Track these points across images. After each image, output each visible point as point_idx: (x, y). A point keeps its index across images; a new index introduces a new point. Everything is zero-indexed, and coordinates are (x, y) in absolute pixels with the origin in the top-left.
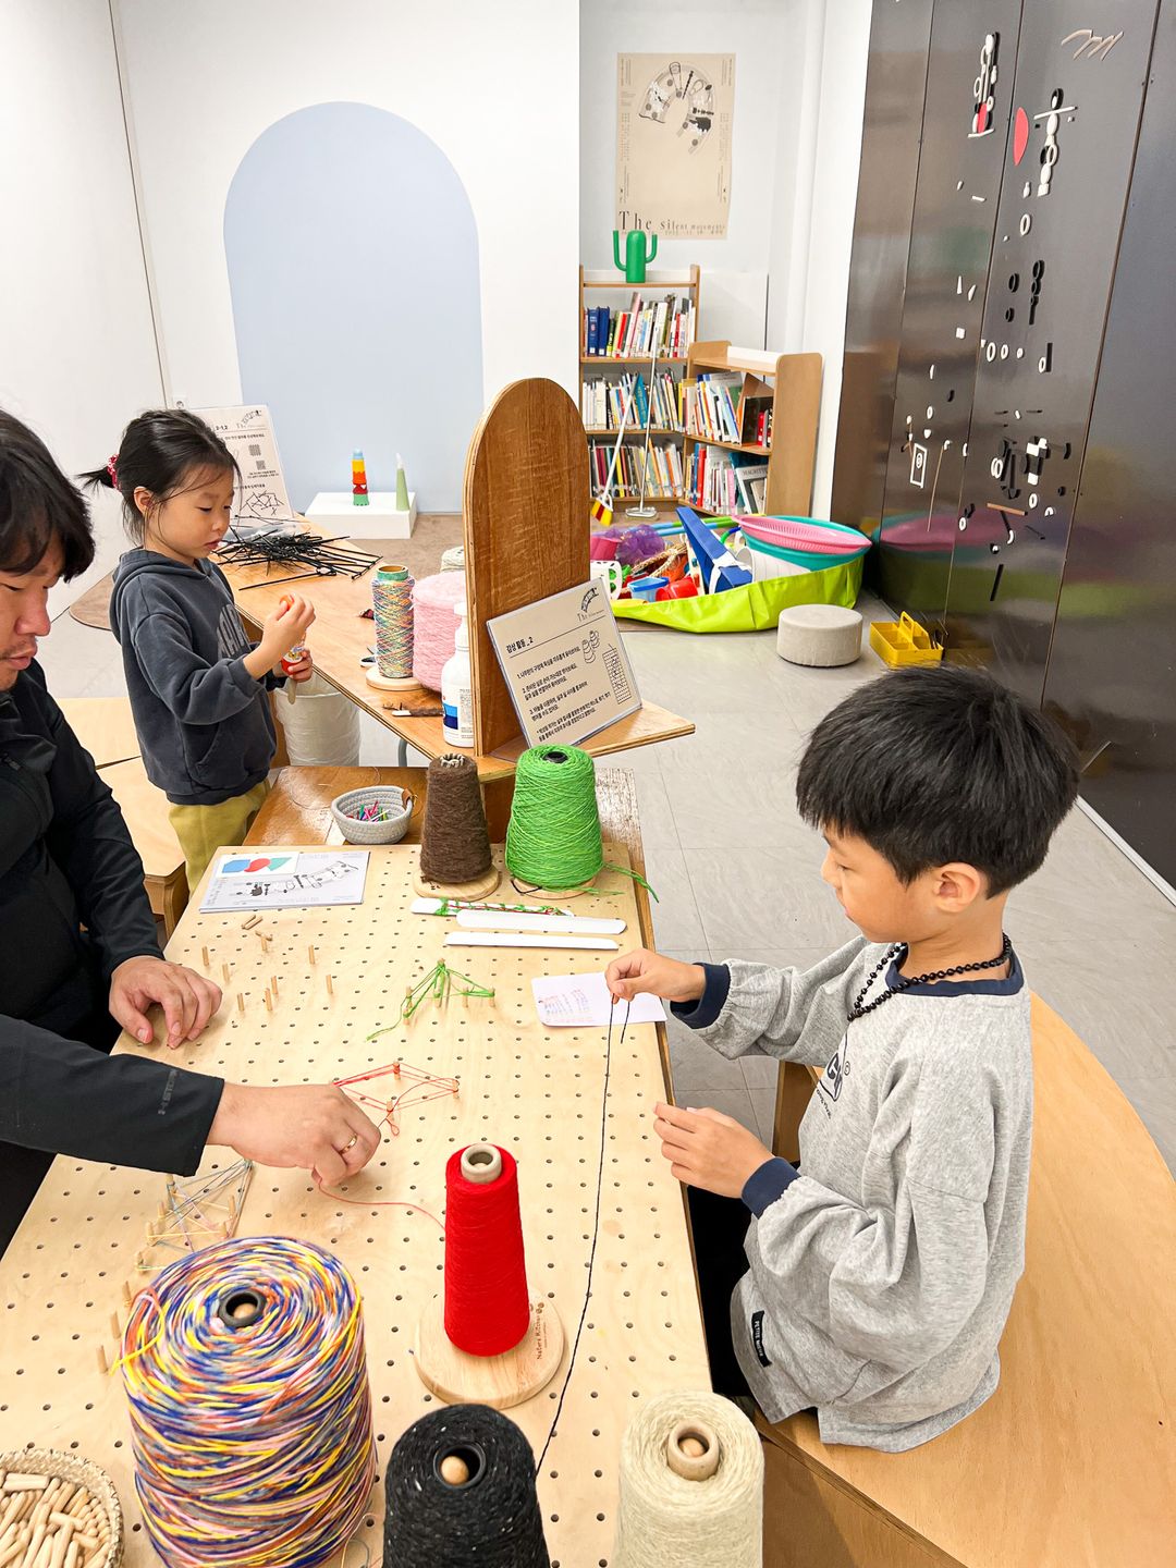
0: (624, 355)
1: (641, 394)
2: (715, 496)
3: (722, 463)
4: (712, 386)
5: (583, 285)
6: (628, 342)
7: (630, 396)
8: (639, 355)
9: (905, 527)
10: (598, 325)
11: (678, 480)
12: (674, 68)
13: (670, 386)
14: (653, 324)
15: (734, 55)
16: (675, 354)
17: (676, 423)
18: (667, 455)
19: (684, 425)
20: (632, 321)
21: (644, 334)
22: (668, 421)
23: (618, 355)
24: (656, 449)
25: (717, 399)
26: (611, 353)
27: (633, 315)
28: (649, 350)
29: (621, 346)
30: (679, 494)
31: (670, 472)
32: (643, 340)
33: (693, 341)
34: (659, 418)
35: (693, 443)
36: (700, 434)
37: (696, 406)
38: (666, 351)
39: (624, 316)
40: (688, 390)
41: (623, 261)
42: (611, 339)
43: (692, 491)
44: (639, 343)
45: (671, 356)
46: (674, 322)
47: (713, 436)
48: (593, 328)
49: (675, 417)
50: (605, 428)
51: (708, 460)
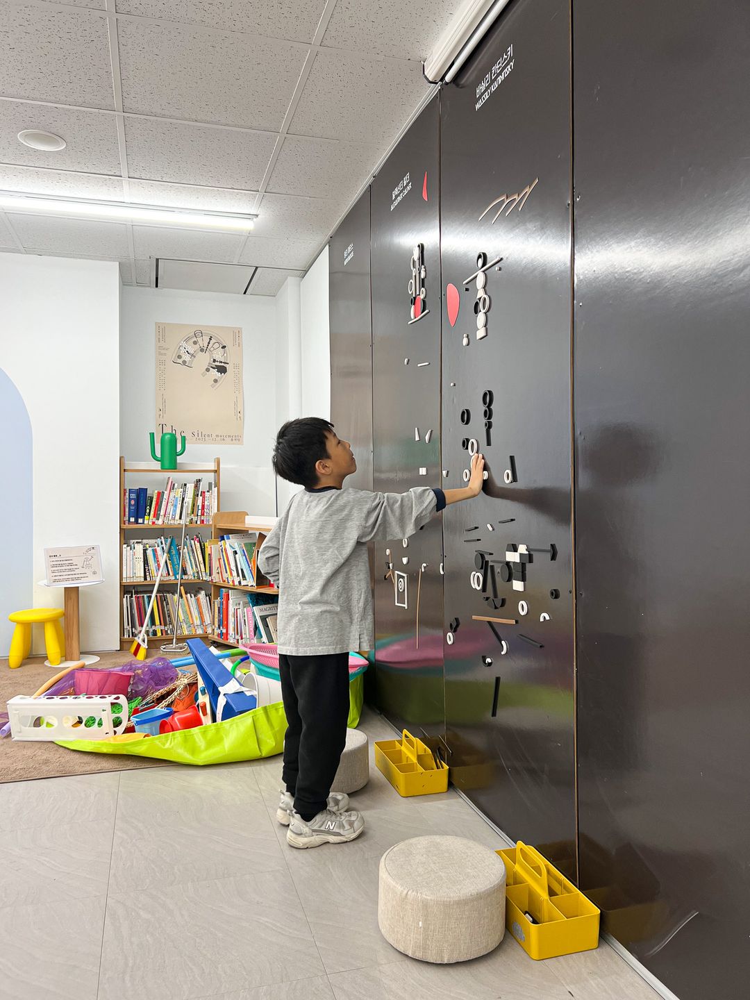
0: (160, 522)
1: (174, 552)
2: (238, 631)
3: (241, 602)
4: (232, 543)
5: (123, 470)
6: (162, 513)
7: (165, 554)
8: (172, 522)
9: (396, 647)
10: (138, 500)
11: (208, 620)
12: (198, 333)
13: (198, 545)
14: (183, 499)
15: (241, 329)
16: (202, 522)
17: (204, 574)
18: (198, 600)
19: (210, 575)
20: (165, 497)
21: (176, 506)
22: (198, 572)
23: (154, 523)
24: (189, 595)
25: (235, 553)
26: (148, 521)
27: (166, 493)
28: (180, 518)
29: (157, 516)
30: (209, 631)
31: (201, 613)
32: (175, 511)
33: (216, 511)
34: (190, 571)
35: (218, 588)
36: (224, 581)
37: (219, 559)
38: (195, 519)
39: (159, 493)
40: (212, 548)
41: (158, 454)
42: (148, 511)
43: (219, 628)
44: (171, 514)
45: (199, 522)
46: (200, 498)
47: (233, 581)
48: (133, 502)
49: (203, 569)
50: (143, 579)
51: (231, 602)
